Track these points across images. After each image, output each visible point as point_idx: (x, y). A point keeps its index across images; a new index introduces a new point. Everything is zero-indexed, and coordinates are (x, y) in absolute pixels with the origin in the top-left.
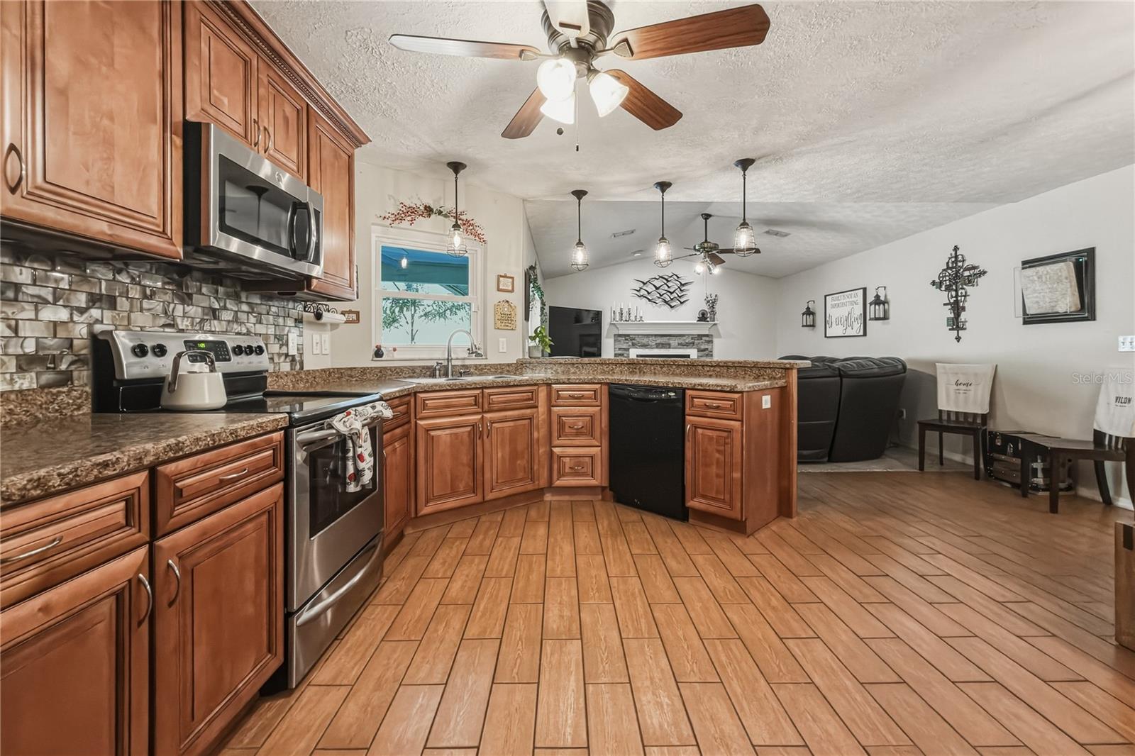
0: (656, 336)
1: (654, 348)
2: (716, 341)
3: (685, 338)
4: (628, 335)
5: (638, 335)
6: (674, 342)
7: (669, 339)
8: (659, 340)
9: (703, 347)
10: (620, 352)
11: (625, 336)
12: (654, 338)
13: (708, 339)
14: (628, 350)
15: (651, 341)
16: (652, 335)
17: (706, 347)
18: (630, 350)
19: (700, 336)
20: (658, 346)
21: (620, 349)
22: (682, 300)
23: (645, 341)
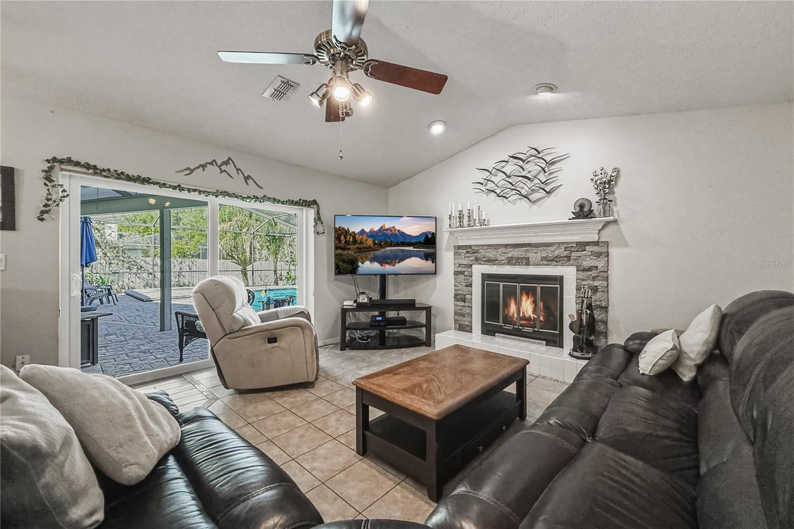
0: (506, 246)
1: (504, 264)
2: (612, 251)
3: (552, 249)
4: (470, 247)
5: (483, 246)
6: (534, 256)
7: (527, 251)
8: (515, 253)
9: (586, 263)
10: (460, 269)
11: (466, 247)
12: (502, 250)
13: (601, 249)
14: (471, 266)
15: (499, 254)
16: (501, 246)
17: (593, 263)
18: (473, 266)
19: (582, 246)
20: (510, 261)
21: (460, 265)
22: (548, 189)
23: (491, 254)
